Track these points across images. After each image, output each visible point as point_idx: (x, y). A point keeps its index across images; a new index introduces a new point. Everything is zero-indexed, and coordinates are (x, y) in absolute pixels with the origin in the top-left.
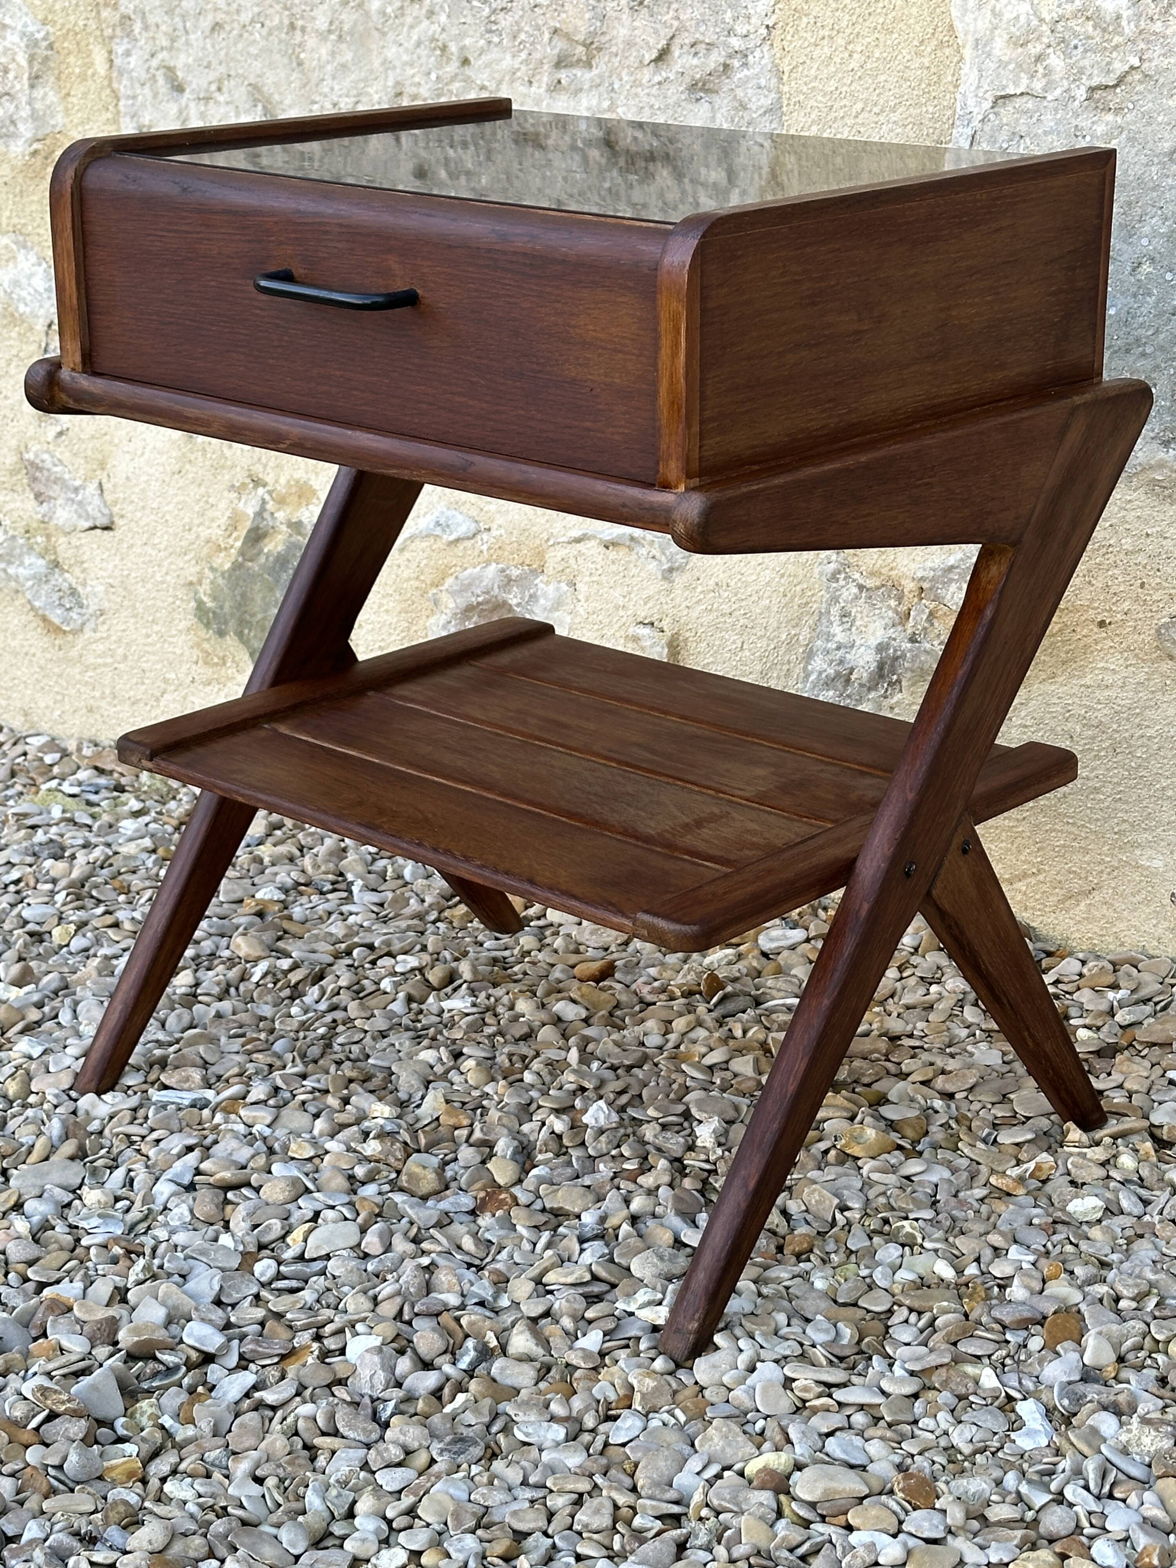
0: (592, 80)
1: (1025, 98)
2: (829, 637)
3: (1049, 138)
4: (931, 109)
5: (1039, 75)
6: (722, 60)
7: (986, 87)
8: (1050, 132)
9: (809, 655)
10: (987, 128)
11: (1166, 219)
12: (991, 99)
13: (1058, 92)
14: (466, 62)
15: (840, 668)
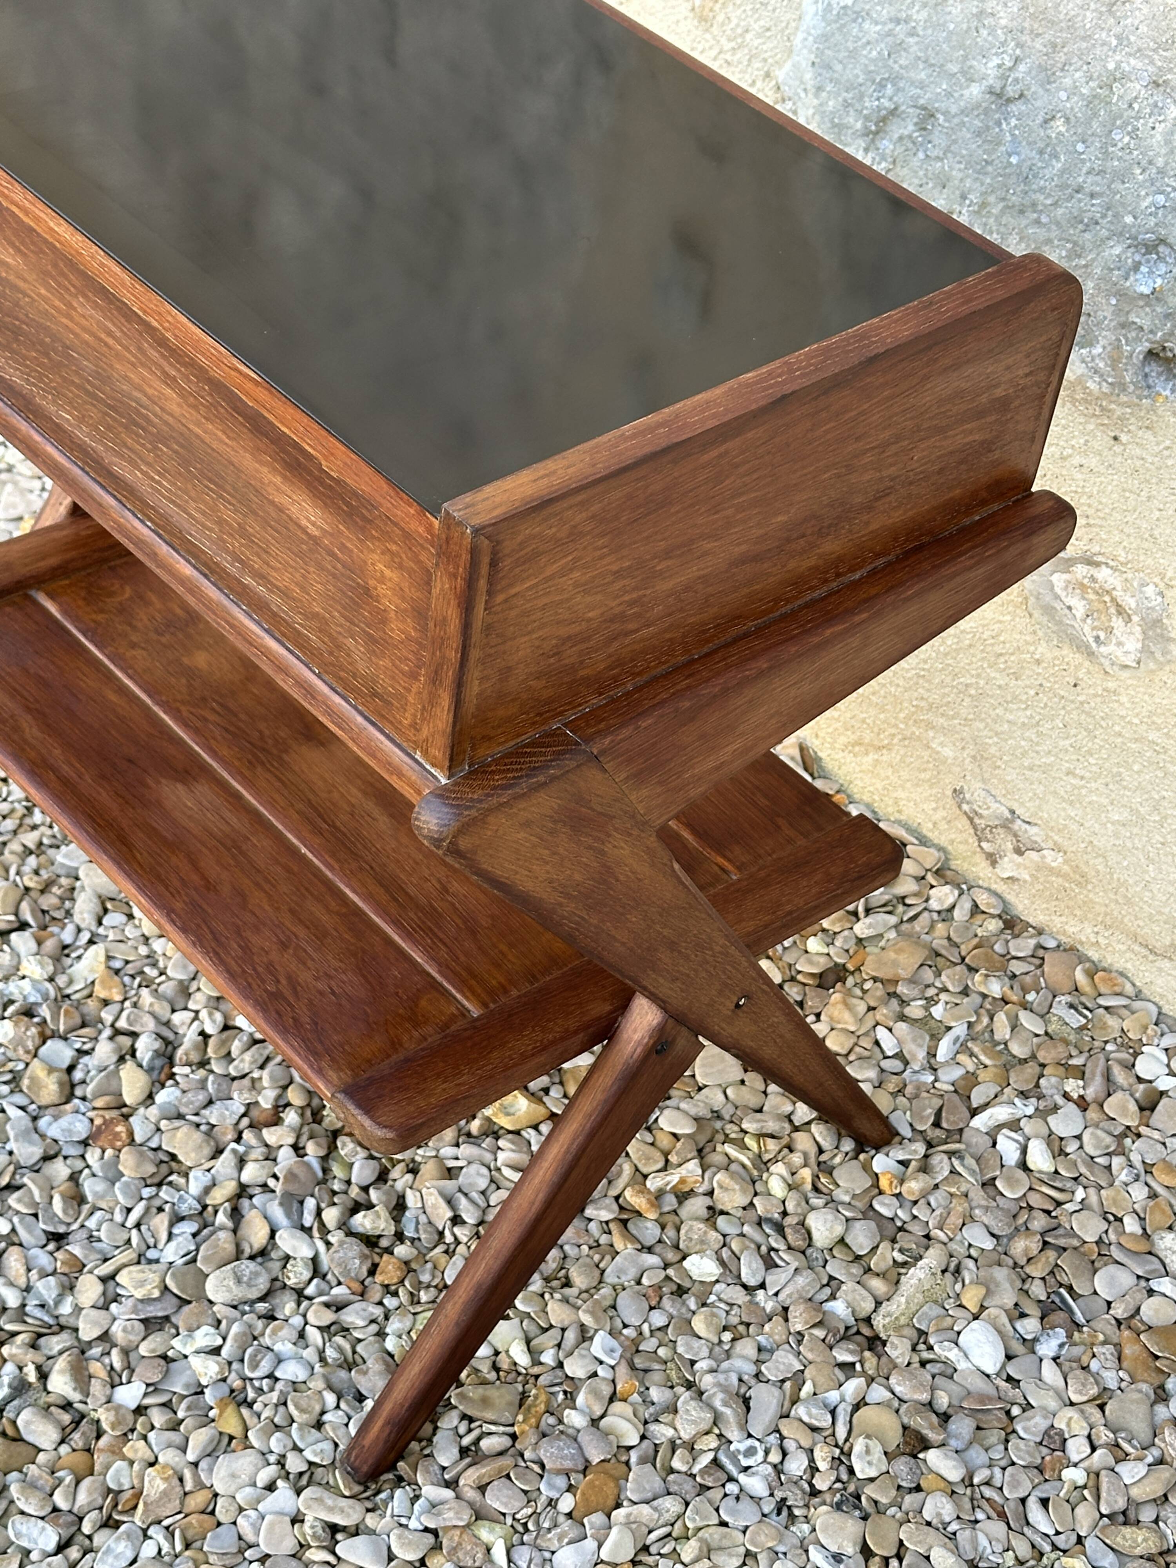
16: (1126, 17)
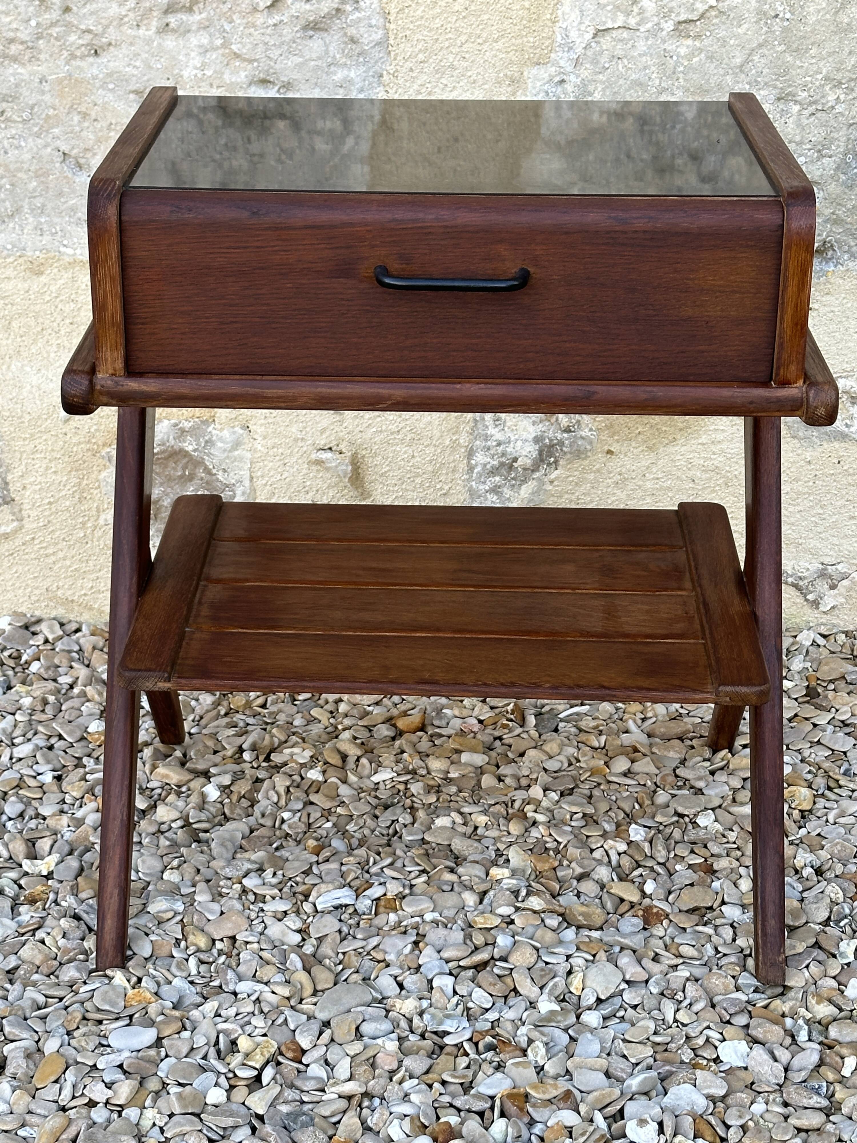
0: (200, 22)
1: (620, 31)
2: (487, 438)
3: (644, 59)
4: (531, 40)
5: (634, 13)
6: (336, 6)
7: (587, 23)
8: (644, 55)
9: (470, 453)
10: (589, 53)
12: (592, 31)
13: (649, 25)
14: (67, 10)
15: (503, 459)
16: (751, 70)
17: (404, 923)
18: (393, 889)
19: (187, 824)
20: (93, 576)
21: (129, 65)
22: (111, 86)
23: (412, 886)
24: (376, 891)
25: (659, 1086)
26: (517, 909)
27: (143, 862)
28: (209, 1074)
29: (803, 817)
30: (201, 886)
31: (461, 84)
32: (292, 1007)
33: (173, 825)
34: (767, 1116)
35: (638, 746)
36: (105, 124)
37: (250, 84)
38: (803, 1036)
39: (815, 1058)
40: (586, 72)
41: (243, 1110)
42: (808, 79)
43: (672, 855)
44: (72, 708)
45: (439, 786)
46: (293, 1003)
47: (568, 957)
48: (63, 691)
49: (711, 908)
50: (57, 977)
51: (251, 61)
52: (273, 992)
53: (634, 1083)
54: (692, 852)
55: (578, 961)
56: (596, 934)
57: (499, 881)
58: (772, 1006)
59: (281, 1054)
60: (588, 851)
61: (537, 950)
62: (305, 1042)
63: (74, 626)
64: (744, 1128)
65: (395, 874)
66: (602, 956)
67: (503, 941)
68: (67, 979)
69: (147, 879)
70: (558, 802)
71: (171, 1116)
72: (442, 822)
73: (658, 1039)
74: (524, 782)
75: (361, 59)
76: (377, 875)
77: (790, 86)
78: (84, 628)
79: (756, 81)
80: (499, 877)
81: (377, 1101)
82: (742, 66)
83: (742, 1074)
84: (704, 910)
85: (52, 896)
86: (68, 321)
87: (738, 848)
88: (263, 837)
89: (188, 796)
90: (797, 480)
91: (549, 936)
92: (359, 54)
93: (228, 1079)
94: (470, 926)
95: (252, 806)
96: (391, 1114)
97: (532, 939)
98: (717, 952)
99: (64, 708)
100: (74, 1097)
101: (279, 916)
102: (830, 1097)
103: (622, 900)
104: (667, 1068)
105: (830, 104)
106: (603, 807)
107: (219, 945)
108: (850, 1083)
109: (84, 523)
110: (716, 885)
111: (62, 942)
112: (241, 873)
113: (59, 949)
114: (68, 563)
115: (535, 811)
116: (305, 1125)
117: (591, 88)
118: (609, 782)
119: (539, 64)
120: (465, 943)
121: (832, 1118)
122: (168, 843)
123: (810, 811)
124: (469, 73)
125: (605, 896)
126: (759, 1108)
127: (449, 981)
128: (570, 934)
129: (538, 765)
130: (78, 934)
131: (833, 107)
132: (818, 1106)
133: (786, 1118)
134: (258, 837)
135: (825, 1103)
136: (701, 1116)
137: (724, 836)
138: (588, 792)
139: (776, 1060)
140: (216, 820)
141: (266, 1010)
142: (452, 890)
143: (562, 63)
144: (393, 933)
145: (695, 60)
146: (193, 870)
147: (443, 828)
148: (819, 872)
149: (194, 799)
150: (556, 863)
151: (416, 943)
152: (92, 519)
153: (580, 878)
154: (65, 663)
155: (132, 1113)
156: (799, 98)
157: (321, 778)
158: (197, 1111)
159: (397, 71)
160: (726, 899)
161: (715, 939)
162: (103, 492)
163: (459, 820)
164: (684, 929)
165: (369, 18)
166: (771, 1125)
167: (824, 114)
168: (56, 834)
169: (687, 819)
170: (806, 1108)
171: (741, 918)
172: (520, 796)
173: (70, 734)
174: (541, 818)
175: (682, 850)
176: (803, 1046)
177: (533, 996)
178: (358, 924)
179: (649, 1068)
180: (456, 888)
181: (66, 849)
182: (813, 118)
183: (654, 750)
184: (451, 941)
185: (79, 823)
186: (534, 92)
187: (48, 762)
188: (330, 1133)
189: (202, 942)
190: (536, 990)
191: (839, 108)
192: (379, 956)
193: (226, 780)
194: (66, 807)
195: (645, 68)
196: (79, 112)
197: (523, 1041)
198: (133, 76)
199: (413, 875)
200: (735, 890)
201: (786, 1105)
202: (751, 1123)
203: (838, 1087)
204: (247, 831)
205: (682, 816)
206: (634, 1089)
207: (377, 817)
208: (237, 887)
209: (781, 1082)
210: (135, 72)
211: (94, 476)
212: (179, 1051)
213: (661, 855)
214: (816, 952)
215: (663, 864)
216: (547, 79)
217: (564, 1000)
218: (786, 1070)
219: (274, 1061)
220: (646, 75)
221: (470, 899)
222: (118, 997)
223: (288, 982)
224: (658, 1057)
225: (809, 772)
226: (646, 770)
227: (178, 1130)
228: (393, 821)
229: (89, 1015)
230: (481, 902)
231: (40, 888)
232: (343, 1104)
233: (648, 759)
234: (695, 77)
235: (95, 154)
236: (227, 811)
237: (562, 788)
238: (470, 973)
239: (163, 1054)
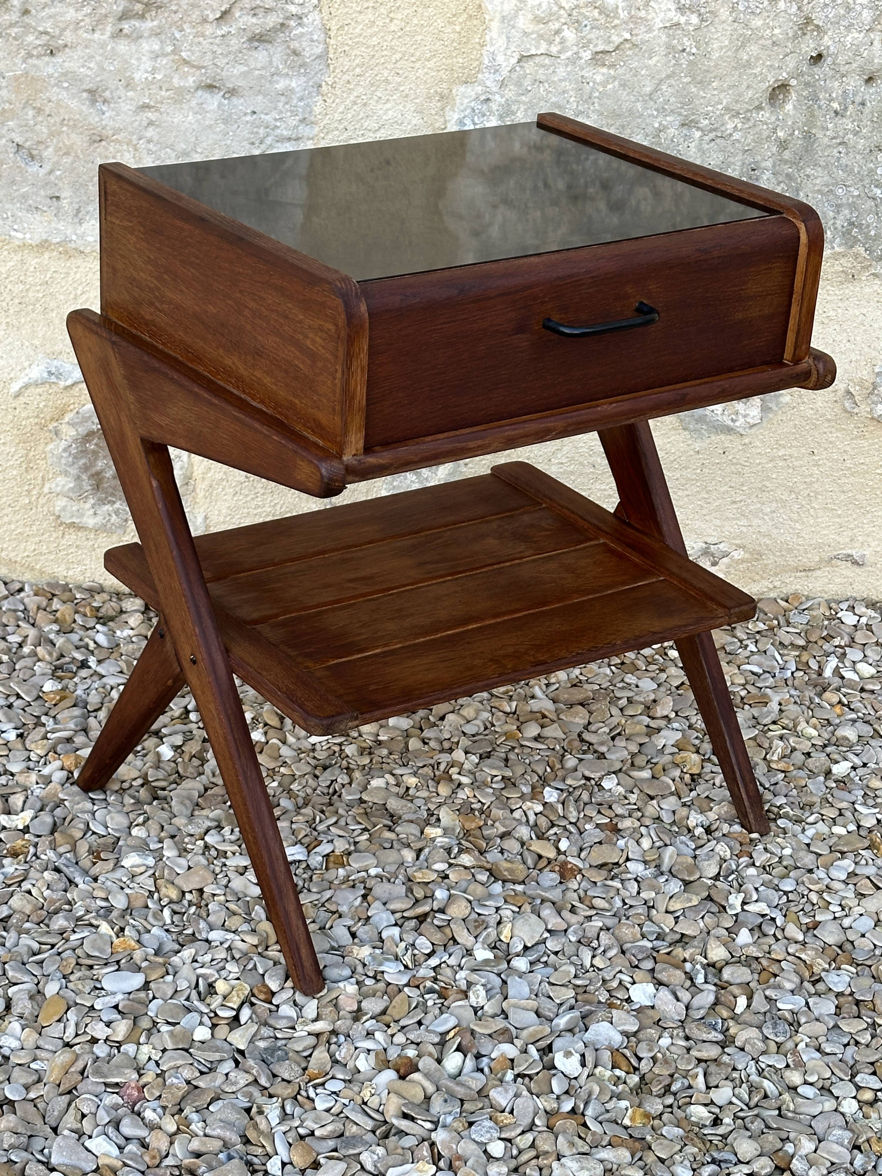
0: (152, 29)
1: (543, 57)
3: (563, 84)
4: (461, 61)
5: (556, 42)
6: (281, 21)
7: (513, 49)
8: (564, 80)
10: (514, 76)
11: (647, 135)
12: (517, 56)
13: (569, 54)
17: (352, 878)
18: (341, 846)
19: (146, 783)
20: (37, 539)
21: (83, 66)
22: (66, 85)
23: (356, 843)
24: (325, 848)
25: (581, 1023)
26: (451, 865)
27: (112, 819)
28: (194, 1014)
29: (693, 780)
30: (168, 842)
31: (395, 97)
32: (259, 954)
33: (134, 783)
34: (673, 1049)
35: (546, 713)
36: (58, 120)
37: (197, 89)
38: (700, 979)
39: (711, 998)
40: (510, 93)
41: (226, 1046)
42: (710, 108)
43: (582, 816)
44: (25, 667)
45: (370, 748)
46: (260, 950)
47: (498, 909)
48: (14, 650)
49: (617, 864)
50: (48, 926)
51: (199, 68)
52: (243, 941)
53: (562, 1022)
54: (599, 812)
55: (506, 913)
56: (520, 888)
57: (433, 840)
58: (674, 953)
59: (253, 995)
60: (508, 812)
61: (470, 902)
62: (274, 986)
63: (17, 586)
64: (654, 1059)
65: (341, 833)
66: (527, 908)
67: (440, 894)
68: (56, 927)
69: (117, 835)
70: (478, 764)
71: (164, 1051)
72: (376, 783)
73: (579, 982)
74: (446, 745)
75: (302, 71)
76: (324, 833)
77: (693, 114)
78: (27, 588)
79: (663, 108)
80: (433, 836)
81: (342, 1038)
82: (651, 94)
83: (650, 1012)
84: (611, 866)
85: (32, 850)
86: (17, 301)
87: (639, 809)
88: (217, 796)
89: (145, 755)
90: (686, 468)
91: (480, 890)
92: (301, 66)
93: (210, 1018)
94: (410, 880)
95: (202, 765)
96: (356, 1048)
97: (465, 892)
98: (625, 904)
99: (17, 667)
100: (77, 1035)
101: (241, 871)
102: (725, 1031)
103: (540, 857)
104: (587, 1007)
105: (728, 132)
106: (520, 770)
107: (188, 896)
108: (741, 1020)
109: (29, 491)
110: (621, 843)
111: (47, 893)
112: (202, 831)
113: (45, 899)
114: (13, 527)
115: (459, 773)
116: (281, 1059)
117: (514, 108)
118: (522, 746)
119: (466, 83)
120: (407, 896)
121: (726, 1050)
122: (132, 801)
123: (699, 775)
124: (402, 88)
125: (526, 853)
126: (665, 1042)
127: (396, 931)
128: (497, 888)
129: (457, 729)
130: (62, 886)
131: (731, 135)
132: (715, 1039)
133: (688, 1050)
134: (213, 795)
135: (720, 1037)
136: (618, 1050)
137: (626, 798)
138: (503, 755)
139: (678, 1000)
140: (172, 778)
141: (237, 956)
142: (391, 847)
143: (488, 83)
144: (344, 886)
145: (610, 86)
146: (158, 827)
147: (378, 788)
148: (708, 831)
149: (150, 757)
150: (482, 823)
151: (364, 897)
152: (37, 488)
153: (502, 836)
154: (12, 622)
155: (129, 1048)
156: (701, 125)
157: (263, 740)
158: (186, 1047)
159: (335, 82)
160: (630, 856)
161: (622, 892)
162: (49, 463)
163: (392, 781)
164: (595, 883)
165: (311, 33)
166: (676, 1057)
167: (723, 141)
168: (26, 790)
169: (593, 782)
170: (704, 1041)
171: (644, 873)
172: (445, 758)
173: (27, 693)
174: (465, 780)
175: (591, 811)
176: (701, 987)
177: (469, 945)
178: (311, 877)
179: (572, 1008)
180: (395, 845)
181: (38, 805)
182: (713, 143)
183: (561, 716)
184: (395, 894)
185: (47, 780)
186: (462, 108)
187: (10, 721)
188: (304, 1065)
189: (174, 894)
190: (472, 939)
191: (736, 136)
192: (333, 908)
193: (178, 740)
194: (31, 765)
195: (564, 92)
196: (34, 108)
197: (463, 985)
198: (87, 76)
199: (356, 833)
200: (638, 848)
201: (687, 1038)
202: (659, 1055)
203: (731, 1023)
204: (202, 790)
205: (588, 779)
206: (562, 1027)
207: (317, 777)
208: (200, 843)
209: (683, 1018)
210: (89, 73)
211: (41, 448)
212: (165, 994)
213: (573, 816)
214: (709, 904)
215: (575, 824)
216: (474, 96)
217: (495, 947)
218: (687, 1008)
219: (248, 1002)
220: (564, 98)
221: (409, 855)
222: (105, 944)
223: (254, 931)
224: (579, 997)
225: (697, 738)
226: (554, 735)
227: (172, 1064)
228: (332, 781)
229: (81, 961)
230: (417, 859)
231: (20, 842)
232: (312, 1040)
233: (556, 725)
234: (609, 102)
235: (47, 147)
236: (180, 770)
237: (481, 751)
238: (413, 923)
239: (151, 996)
